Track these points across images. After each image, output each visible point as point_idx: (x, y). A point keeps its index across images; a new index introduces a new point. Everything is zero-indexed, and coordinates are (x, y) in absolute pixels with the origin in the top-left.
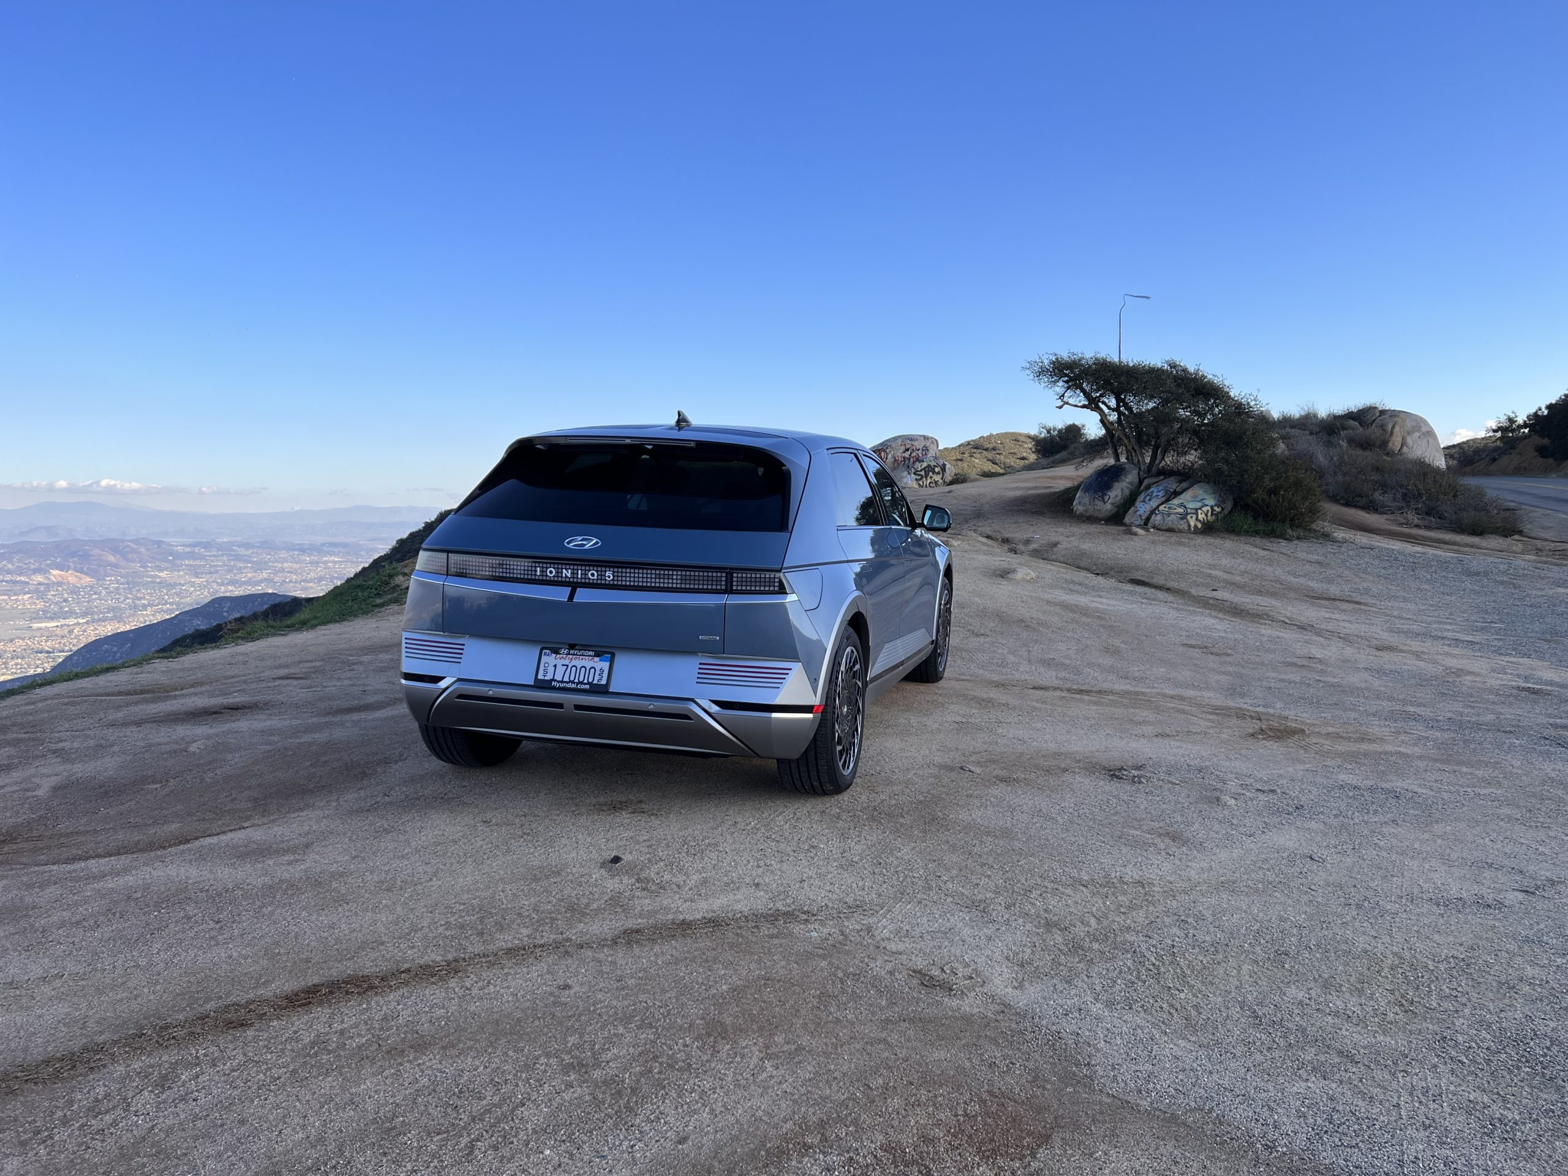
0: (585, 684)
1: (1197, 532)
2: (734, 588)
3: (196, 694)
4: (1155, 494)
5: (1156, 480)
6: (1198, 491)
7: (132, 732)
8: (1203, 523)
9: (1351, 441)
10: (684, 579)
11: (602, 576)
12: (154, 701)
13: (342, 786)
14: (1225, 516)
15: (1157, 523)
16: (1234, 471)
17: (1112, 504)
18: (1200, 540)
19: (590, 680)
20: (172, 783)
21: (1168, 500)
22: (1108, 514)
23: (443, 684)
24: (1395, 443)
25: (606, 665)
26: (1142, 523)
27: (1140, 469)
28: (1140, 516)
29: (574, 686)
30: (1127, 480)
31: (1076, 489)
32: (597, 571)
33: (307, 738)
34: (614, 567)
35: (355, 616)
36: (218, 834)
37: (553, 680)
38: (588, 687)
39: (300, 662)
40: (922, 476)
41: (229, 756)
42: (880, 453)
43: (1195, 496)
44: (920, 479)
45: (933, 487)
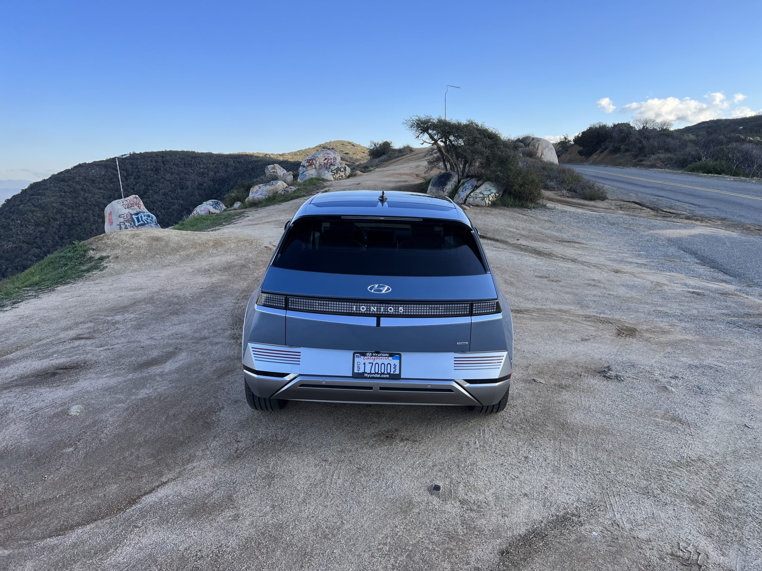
0: (386, 374)
1: (490, 206)
2: (474, 312)
3: (26, 357)
4: (467, 187)
5: (466, 180)
6: (487, 185)
7: (9, 397)
8: (492, 202)
9: (524, 153)
10: (446, 309)
11: (396, 310)
15: (471, 202)
16: (505, 176)
17: (447, 192)
19: (389, 372)
20: (80, 445)
21: (473, 191)
23: (287, 378)
24: (539, 154)
25: (397, 362)
26: (463, 202)
27: (458, 175)
28: (462, 198)
29: (378, 376)
30: (453, 180)
31: (428, 182)
32: (393, 307)
34: (403, 304)
37: (365, 373)
38: (388, 376)
40: (334, 173)
42: (312, 161)
43: (486, 188)
44: (334, 175)
45: (340, 179)
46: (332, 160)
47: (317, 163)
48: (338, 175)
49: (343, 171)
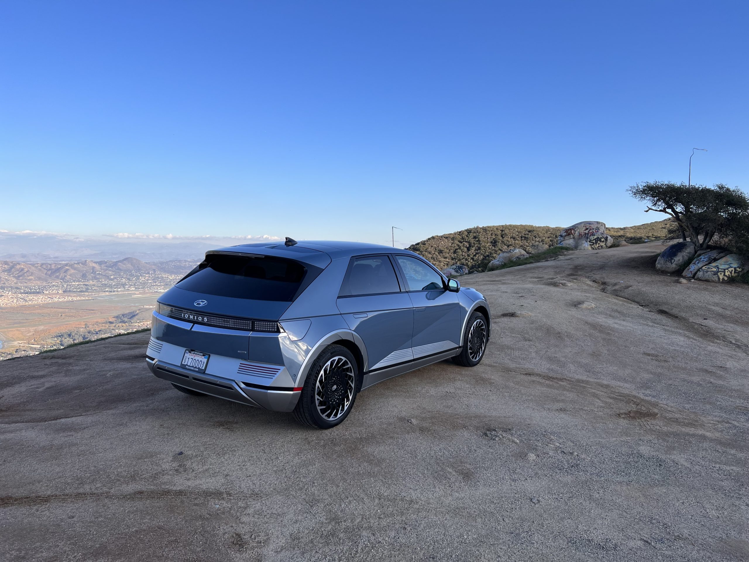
0: (197, 368)
1: (723, 282)
2: (256, 329)
4: (702, 260)
6: (729, 259)
10: (234, 323)
11: (203, 319)
14: (744, 274)
15: (700, 276)
17: (676, 264)
22: (674, 270)
23: (156, 361)
25: (206, 360)
26: (692, 276)
28: (691, 272)
29: (193, 368)
30: (686, 252)
31: (657, 256)
34: (208, 315)
37: (187, 365)
40: (594, 243)
41: (117, 380)
42: (571, 231)
43: (725, 262)
44: (592, 245)
45: (600, 249)
46: (594, 231)
47: (577, 232)
48: (597, 245)
49: (603, 242)
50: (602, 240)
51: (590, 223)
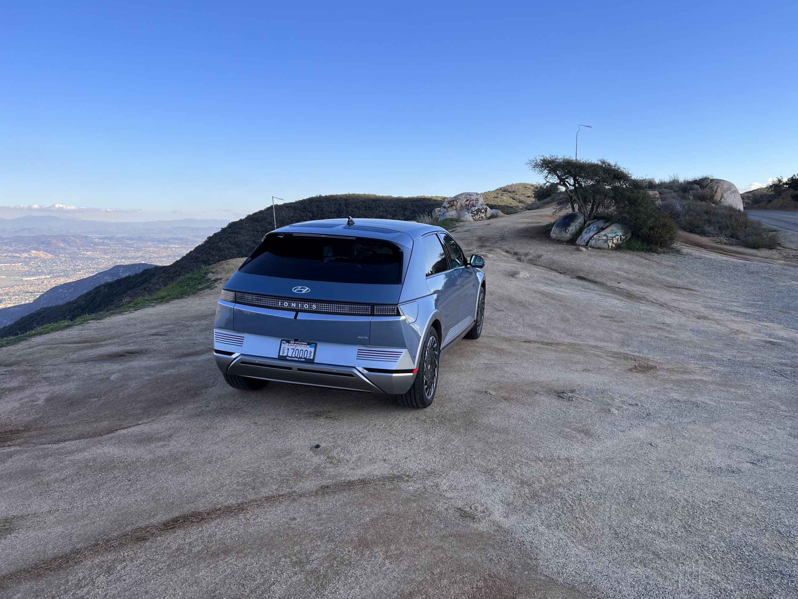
0: (302, 358)
1: (613, 249)
2: (375, 313)
3: (111, 344)
4: (592, 229)
5: (593, 222)
6: (614, 228)
7: (82, 366)
8: (616, 245)
9: (695, 196)
10: (351, 309)
11: (310, 306)
12: (92, 347)
13: (186, 401)
14: (627, 241)
15: (592, 244)
16: (632, 218)
17: (570, 234)
18: (614, 254)
19: (305, 357)
20: (103, 398)
21: (599, 232)
22: (568, 239)
23: (234, 356)
24: (717, 197)
25: (312, 350)
26: (585, 244)
27: (585, 216)
28: (584, 240)
29: (297, 359)
30: (578, 222)
31: (552, 225)
32: (308, 304)
33: (168, 372)
34: (316, 302)
35: (189, 295)
36: (127, 428)
37: (287, 356)
38: (304, 360)
39: (162, 325)
40: (475, 214)
41: (130, 383)
42: (454, 202)
43: (612, 230)
44: (474, 216)
45: (480, 220)
46: (474, 202)
47: (459, 204)
48: (478, 217)
49: (483, 213)
50: (483, 211)
51: (470, 194)
